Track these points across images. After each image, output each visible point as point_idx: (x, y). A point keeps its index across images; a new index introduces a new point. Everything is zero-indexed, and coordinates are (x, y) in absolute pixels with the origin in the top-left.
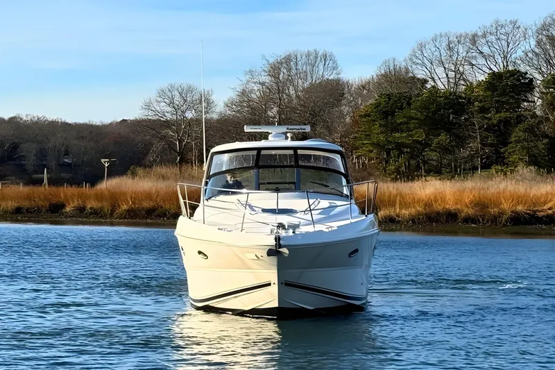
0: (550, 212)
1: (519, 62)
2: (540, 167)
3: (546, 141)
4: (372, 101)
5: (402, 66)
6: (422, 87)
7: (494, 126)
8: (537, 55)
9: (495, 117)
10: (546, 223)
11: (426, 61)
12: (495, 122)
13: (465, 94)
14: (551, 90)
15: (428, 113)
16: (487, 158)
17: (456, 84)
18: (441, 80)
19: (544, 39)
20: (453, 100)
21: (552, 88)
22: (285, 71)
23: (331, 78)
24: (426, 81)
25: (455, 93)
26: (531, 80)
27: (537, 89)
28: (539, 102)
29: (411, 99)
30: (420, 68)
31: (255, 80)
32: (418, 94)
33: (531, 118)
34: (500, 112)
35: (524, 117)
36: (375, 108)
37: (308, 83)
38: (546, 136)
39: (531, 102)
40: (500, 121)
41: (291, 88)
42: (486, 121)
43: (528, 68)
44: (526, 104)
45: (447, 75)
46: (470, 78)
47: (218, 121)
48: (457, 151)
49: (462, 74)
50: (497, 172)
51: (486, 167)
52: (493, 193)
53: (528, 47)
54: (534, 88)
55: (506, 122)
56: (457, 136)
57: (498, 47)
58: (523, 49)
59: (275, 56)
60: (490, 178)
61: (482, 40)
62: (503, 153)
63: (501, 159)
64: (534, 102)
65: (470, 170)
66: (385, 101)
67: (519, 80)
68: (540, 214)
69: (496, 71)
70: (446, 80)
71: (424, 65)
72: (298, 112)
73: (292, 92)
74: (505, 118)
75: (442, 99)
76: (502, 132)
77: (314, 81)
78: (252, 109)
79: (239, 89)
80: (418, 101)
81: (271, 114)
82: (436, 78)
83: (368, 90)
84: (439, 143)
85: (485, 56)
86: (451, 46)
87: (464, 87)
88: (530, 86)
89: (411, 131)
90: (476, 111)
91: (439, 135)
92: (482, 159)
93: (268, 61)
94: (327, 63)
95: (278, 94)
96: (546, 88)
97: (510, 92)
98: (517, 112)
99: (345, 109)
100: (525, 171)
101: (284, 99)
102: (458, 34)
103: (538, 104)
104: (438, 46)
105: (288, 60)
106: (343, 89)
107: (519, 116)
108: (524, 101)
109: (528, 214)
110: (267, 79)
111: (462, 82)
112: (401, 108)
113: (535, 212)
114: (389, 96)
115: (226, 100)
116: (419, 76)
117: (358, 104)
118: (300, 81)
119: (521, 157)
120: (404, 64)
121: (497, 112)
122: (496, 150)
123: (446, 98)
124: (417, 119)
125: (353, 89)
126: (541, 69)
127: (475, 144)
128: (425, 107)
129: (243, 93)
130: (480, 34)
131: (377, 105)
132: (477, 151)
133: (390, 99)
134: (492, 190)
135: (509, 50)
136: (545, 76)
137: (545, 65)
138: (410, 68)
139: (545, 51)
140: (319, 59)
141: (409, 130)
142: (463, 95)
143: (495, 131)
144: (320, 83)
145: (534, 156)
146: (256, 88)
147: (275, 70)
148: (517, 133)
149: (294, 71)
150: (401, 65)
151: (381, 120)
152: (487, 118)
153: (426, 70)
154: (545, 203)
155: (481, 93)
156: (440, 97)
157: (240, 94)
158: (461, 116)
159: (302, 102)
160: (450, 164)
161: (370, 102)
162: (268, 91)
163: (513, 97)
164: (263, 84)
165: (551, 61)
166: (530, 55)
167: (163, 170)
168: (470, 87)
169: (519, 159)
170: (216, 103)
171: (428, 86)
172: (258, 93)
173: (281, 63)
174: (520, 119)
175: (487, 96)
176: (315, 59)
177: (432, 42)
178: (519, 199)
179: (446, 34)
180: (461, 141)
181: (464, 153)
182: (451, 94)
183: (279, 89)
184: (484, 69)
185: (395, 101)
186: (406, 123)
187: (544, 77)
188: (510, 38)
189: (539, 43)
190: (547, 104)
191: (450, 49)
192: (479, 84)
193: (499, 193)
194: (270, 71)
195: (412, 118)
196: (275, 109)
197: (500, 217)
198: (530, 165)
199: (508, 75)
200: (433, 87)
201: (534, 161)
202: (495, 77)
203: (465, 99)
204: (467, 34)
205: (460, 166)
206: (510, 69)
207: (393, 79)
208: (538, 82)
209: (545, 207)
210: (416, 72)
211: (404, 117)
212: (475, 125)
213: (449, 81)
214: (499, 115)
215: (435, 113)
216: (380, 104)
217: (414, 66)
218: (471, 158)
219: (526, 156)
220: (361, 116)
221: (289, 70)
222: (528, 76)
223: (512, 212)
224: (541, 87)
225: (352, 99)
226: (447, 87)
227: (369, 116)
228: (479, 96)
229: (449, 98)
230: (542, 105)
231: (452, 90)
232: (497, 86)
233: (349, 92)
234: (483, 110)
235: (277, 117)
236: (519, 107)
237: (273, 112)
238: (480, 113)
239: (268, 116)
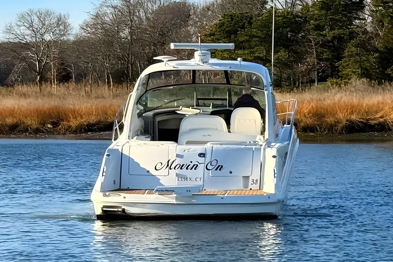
0: (382, 120)
2: (371, 79)
3: (377, 55)
4: (216, 21)
6: (262, 7)
7: (329, 42)
9: (329, 34)
10: (378, 131)
12: (329, 38)
13: (301, 13)
14: (380, 8)
15: (268, 32)
16: (323, 71)
17: (293, 4)
20: (290, 19)
21: (380, 6)
24: (265, 2)
25: (292, 12)
27: (367, 7)
28: (370, 20)
29: (251, 18)
31: (108, 4)
32: (259, 14)
33: (363, 34)
34: (334, 29)
35: (357, 33)
36: (219, 28)
37: (157, 6)
38: (377, 51)
39: (362, 19)
40: (334, 38)
41: (141, 10)
42: (321, 38)
44: (357, 21)
47: (74, 43)
48: (295, 66)
50: (332, 85)
51: (322, 79)
52: (329, 104)
54: (364, 7)
55: (340, 38)
56: (295, 52)
60: (326, 90)
62: (337, 67)
63: (336, 73)
64: (365, 19)
65: (307, 83)
66: (228, 21)
68: (373, 122)
72: (148, 32)
73: (142, 14)
74: (339, 34)
75: (280, 18)
76: (336, 48)
77: (162, 4)
78: (106, 31)
79: (93, 13)
80: (258, 20)
81: (123, 35)
83: (212, 11)
84: (278, 59)
87: (301, 7)
88: (361, 5)
89: (254, 48)
90: (312, 29)
92: (318, 73)
95: (129, 16)
96: (376, 6)
97: (343, 11)
98: (349, 29)
99: (192, 29)
100: (358, 83)
101: (135, 21)
103: (368, 21)
106: (189, 11)
107: (351, 33)
108: (355, 18)
109: (361, 122)
110: (118, 3)
111: (299, 2)
112: (243, 27)
113: (368, 120)
114: (232, 17)
117: (203, 24)
118: (149, 4)
119: (354, 70)
121: (331, 30)
122: (331, 64)
123: (284, 17)
124: (257, 37)
125: (199, 10)
127: (311, 59)
129: (97, 16)
131: (221, 25)
132: (314, 65)
133: (232, 19)
134: (328, 102)
141: (251, 47)
142: (300, 14)
143: (330, 46)
144: (168, 6)
145: (366, 69)
146: (108, 12)
148: (351, 48)
151: (224, 38)
152: (322, 35)
154: (377, 112)
155: (316, 12)
157: (94, 17)
158: (299, 33)
159: (152, 24)
160: (288, 78)
161: (214, 22)
162: (120, 14)
163: (345, 16)
164: (115, 7)
167: (24, 89)
168: (306, 7)
169: (353, 72)
170: (72, 25)
171: (268, 7)
172: (111, 16)
174: (352, 35)
175: (322, 15)
178: (353, 109)
180: (299, 57)
181: (302, 68)
182: (288, 13)
183: (130, 12)
185: (238, 21)
186: (247, 41)
190: (377, 21)
192: (315, 3)
193: (334, 103)
195: (254, 36)
196: (127, 31)
197: (336, 126)
198: (362, 77)
200: (272, 7)
201: (366, 74)
203: (301, 18)
205: (298, 80)
208: (369, 1)
209: (377, 116)
211: (246, 35)
212: (311, 42)
213: (286, 2)
214: (333, 32)
216: (224, 24)
218: (309, 71)
219: (358, 69)
223: (347, 121)
224: (371, 5)
225: (197, 19)
226: (284, 7)
227: (213, 35)
228: (314, 15)
229: (287, 18)
230: (372, 22)
231: (289, 9)
232: (330, 5)
233: (195, 13)
234: (319, 28)
235: (129, 38)
236: (351, 24)
237: (125, 33)
238: (315, 30)
239: (120, 38)
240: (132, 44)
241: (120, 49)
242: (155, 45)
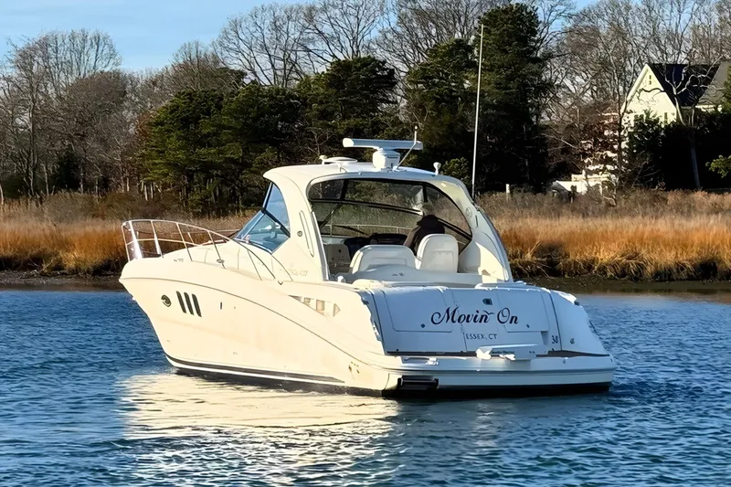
1: (375, 47)
3: (413, 158)
4: (166, 103)
5: (208, 53)
6: (238, 82)
7: (341, 136)
8: (399, 36)
9: (341, 125)
11: (243, 46)
12: (341, 132)
13: (298, 92)
14: (419, 85)
15: (246, 120)
17: (286, 78)
18: (265, 73)
19: (409, 15)
20: (280, 100)
21: (421, 83)
22: (40, 60)
23: (106, 70)
24: (241, 75)
25: (284, 91)
26: (392, 72)
27: (400, 84)
28: (404, 103)
29: (221, 99)
30: (234, 55)
32: (232, 92)
33: (393, 126)
34: (349, 118)
35: (383, 123)
36: (171, 113)
37: (74, 78)
39: (392, 103)
40: (348, 130)
41: (49, 85)
42: (328, 131)
43: (387, 54)
44: (384, 105)
45: (273, 66)
46: (305, 70)
49: (294, 64)
53: (386, 26)
54: (396, 83)
55: (357, 132)
56: (288, 152)
57: (344, 26)
58: (381, 28)
59: (26, 39)
61: (321, 15)
64: (396, 102)
66: (185, 103)
67: (375, 73)
69: (342, 58)
70: (271, 72)
71: (239, 51)
72: (60, 119)
73: (51, 91)
74: (356, 125)
75: (266, 99)
77: (82, 75)
80: (232, 102)
81: (20, 122)
82: (257, 69)
83: (161, 87)
84: (262, 163)
85: (326, 38)
86: (278, 23)
87: (298, 82)
88: (389, 80)
89: (224, 145)
90: (315, 115)
91: (262, 151)
93: (16, 47)
94: (100, 49)
95: (31, 93)
96: (412, 82)
97: (363, 89)
98: (372, 117)
99: (129, 115)
101: (40, 101)
102: (288, 7)
103: (402, 105)
104: (259, 24)
105: (44, 44)
106: (125, 86)
107: (375, 123)
108: (382, 101)
110: (13, 72)
111: (294, 75)
112: (208, 113)
114: (190, 96)
116: (232, 67)
117: (146, 106)
118: (62, 75)
120: (211, 49)
121: (344, 118)
123: (272, 98)
124: (229, 128)
125: (139, 86)
126: (405, 56)
128: (242, 110)
130: (318, 6)
131: (174, 109)
133: (191, 100)
135: (360, 29)
136: (412, 66)
137: (411, 51)
138: (219, 55)
139: (410, 31)
140: (89, 42)
141: (220, 144)
142: (296, 93)
144: (91, 77)
147: (24, 59)
149: (52, 61)
150: (207, 50)
151: (179, 130)
152: (330, 126)
153: (241, 58)
155: (322, 90)
156: (264, 97)
158: (294, 122)
159: (65, 105)
161: (164, 104)
162: (16, 89)
163: (367, 97)
164: (8, 79)
165: (419, 45)
166: (390, 36)
168: (306, 82)
171: (247, 81)
173: (34, 49)
174: (377, 127)
175: (330, 96)
176: (81, 42)
177: (250, 19)
179: (271, 8)
182: (278, 91)
183: (31, 87)
184: (325, 56)
185: (200, 103)
186: (215, 134)
187: (409, 67)
188: (361, 12)
189: (402, 19)
190: (415, 106)
191: (277, 28)
192: (319, 77)
194: (17, 61)
195: (224, 127)
196: (27, 117)
199: (359, 64)
200: (253, 82)
202: (341, 68)
203: (298, 99)
204: (300, 8)
206: (362, 56)
207: (196, 71)
208: (402, 74)
210: (228, 61)
211: (213, 126)
212: (313, 137)
213: (275, 74)
214: (347, 121)
215: (255, 119)
216: (178, 107)
217: (226, 53)
220: (149, 124)
221: (46, 58)
222: (387, 66)
224: (406, 82)
225: (137, 100)
226: (272, 82)
227: (162, 124)
228: (318, 95)
229: (276, 98)
230: (408, 107)
231: (280, 86)
232: (343, 80)
233: (133, 90)
234: (325, 115)
235: (30, 127)
236: (375, 110)
237: (24, 120)
238: (319, 119)
239: (17, 127)
240: (34, 136)
241: (16, 144)
242: (70, 137)
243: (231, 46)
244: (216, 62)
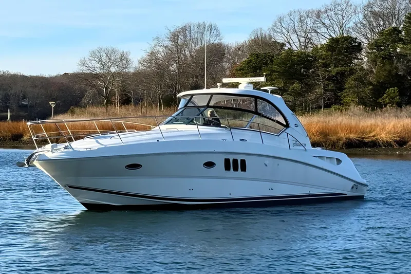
0: (374, 138)
1: (351, 31)
2: (366, 106)
3: (371, 87)
5: (267, 34)
6: (281, 49)
7: (334, 76)
8: (364, 25)
9: (333, 70)
10: (370, 147)
11: (284, 30)
12: (334, 74)
13: (312, 53)
14: (374, 50)
15: (285, 68)
16: (328, 100)
17: (306, 47)
18: (295, 44)
19: (369, 14)
20: (303, 58)
21: (375, 49)
22: (182, 37)
23: (215, 42)
24: (283, 45)
25: (305, 53)
26: (360, 44)
27: (364, 49)
28: (366, 59)
29: (273, 57)
30: (280, 35)
31: (161, 44)
32: (279, 54)
33: (360, 71)
34: (338, 67)
35: (355, 70)
36: (247, 64)
37: (199, 46)
38: (371, 84)
39: (360, 59)
40: (337, 73)
41: (187, 50)
42: (327, 73)
43: (358, 35)
44: (356, 61)
45: (299, 40)
46: (316, 43)
47: (134, 74)
48: (306, 95)
49: (310, 39)
50: (335, 110)
51: (327, 106)
52: (333, 126)
53: (357, 20)
54: (362, 49)
55: (342, 74)
56: (306, 84)
57: (336, 20)
58: (355, 21)
59: (175, 27)
60: (330, 114)
61: (324, 15)
62: (340, 96)
63: (338, 101)
64: (362, 59)
65: (316, 108)
66: (254, 59)
67: (351, 44)
68: (367, 140)
69: (335, 37)
70: (298, 43)
71: (282, 33)
72: (192, 67)
73: (187, 53)
74: (341, 71)
76: (338, 82)
77: (203, 45)
78: (158, 65)
79: (149, 51)
80: (278, 59)
81: (172, 69)
82: (291, 42)
83: (242, 51)
84: (293, 89)
85: (326, 26)
86: (302, 19)
87: (312, 49)
88: (359, 48)
90: (320, 66)
91: (293, 83)
92: (325, 101)
93: (170, 31)
94: (212, 32)
95: (177, 54)
96: (370, 49)
97: (345, 52)
98: (349, 66)
99: (226, 65)
100: (355, 109)
101: (182, 58)
102: (307, 10)
103: (365, 60)
104: (292, 19)
105: (184, 29)
106: (224, 50)
107: (351, 70)
108: (355, 58)
109: (357, 140)
110: (169, 43)
111: (310, 45)
112: (266, 64)
113: (363, 138)
114: (257, 56)
115: (139, 58)
116: (279, 41)
117: (235, 61)
118: (193, 45)
119: (353, 99)
120: (268, 32)
121: (335, 67)
122: (335, 94)
123: (299, 57)
124: (278, 72)
125: (232, 50)
126: (366, 35)
127: (319, 90)
128: (283, 63)
129: (152, 54)
130: (323, 10)
131: (249, 62)
132: (321, 94)
133: (258, 57)
134: (332, 123)
135: (344, 21)
136: (370, 40)
137: (370, 33)
138: (272, 35)
139: (370, 22)
140: (207, 28)
141: (272, 80)
142: (311, 54)
143: (334, 80)
144: (207, 46)
145: (362, 98)
146: (161, 50)
147: (174, 37)
148: (350, 82)
149: (188, 38)
150: (266, 32)
152: (328, 71)
153: (284, 37)
154: (370, 132)
155: (324, 53)
156: (294, 56)
157: (150, 54)
158: (309, 69)
159: (194, 60)
160: (301, 104)
161: (244, 60)
162: (170, 52)
163: (347, 56)
164: (166, 47)
165: (374, 30)
166: (359, 25)
167: (94, 110)
168: (316, 49)
169: (352, 100)
170: (132, 61)
171: (286, 48)
172: (163, 54)
173: (180, 32)
174: (352, 72)
175: (328, 55)
176: (202, 28)
177: (288, 17)
178: (350, 130)
179: (299, 11)
180: (310, 88)
181: (312, 96)
182: (302, 53)
183: (178, 51)
184: (326, 35)
185: (262, 59)
187: (369, 41)
188: (344, 13)
189: (365, 16)
191: (301, 21)
192: (322, 46)
193: (337, 125)
194: (171, 38)
195: (274, 71)
196: (175, 65)
197: (337, 142)
198: (359, 105)
199: (343, 39)
200: (289, 49)
201: (362, 102)
202: (334, 42)
203: (312, 57)
204: (314, 11)
205: (309, 107)
206: (345, 35)
207: (260, 43)
208: (365, 45)
209: (371, 135)
210: (276, 38)
211: (269, 71)
212: (319, 76)
213: (300, 44)
214: (337, 69)
215: (290, 68)
216: (251, 61)
217: (275, 34)
218: (317, 99)
219: (356, 98)
220: (237, 70)
221: (185, 37)
222: (357, 40)
223: (346, 139)
224: (367, 48)
225: (230, 58)
226: (299, 48)
227: (243, 69)
228: (322, 55)
229: (301, 57)
230: (368, 61)
231: (303, 51)
232: (335, 48)
233: (228, 52)
234: (326, 65)
235: (177, 71)
236: (351, 63)
237: (174, 67)
238: (323, 67)
239: (170, 71)
240: (179, 76)
241: (169, 79)
242: (197, 77)
243: (278, 30)
244: (270, 38)
